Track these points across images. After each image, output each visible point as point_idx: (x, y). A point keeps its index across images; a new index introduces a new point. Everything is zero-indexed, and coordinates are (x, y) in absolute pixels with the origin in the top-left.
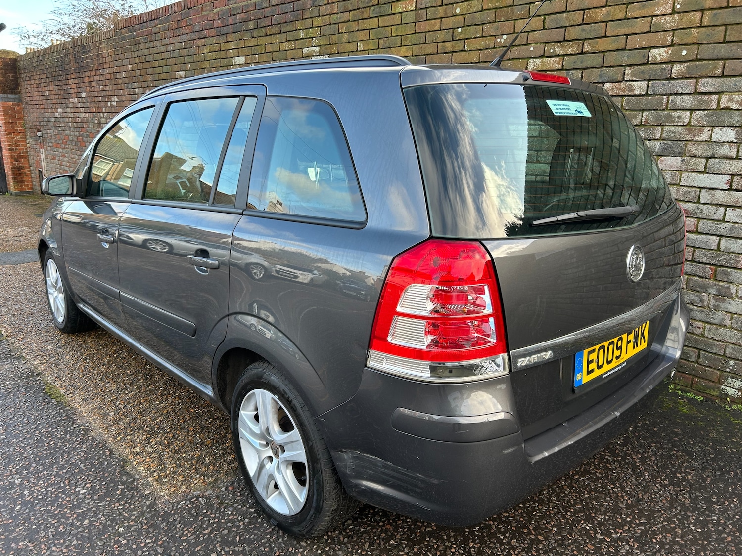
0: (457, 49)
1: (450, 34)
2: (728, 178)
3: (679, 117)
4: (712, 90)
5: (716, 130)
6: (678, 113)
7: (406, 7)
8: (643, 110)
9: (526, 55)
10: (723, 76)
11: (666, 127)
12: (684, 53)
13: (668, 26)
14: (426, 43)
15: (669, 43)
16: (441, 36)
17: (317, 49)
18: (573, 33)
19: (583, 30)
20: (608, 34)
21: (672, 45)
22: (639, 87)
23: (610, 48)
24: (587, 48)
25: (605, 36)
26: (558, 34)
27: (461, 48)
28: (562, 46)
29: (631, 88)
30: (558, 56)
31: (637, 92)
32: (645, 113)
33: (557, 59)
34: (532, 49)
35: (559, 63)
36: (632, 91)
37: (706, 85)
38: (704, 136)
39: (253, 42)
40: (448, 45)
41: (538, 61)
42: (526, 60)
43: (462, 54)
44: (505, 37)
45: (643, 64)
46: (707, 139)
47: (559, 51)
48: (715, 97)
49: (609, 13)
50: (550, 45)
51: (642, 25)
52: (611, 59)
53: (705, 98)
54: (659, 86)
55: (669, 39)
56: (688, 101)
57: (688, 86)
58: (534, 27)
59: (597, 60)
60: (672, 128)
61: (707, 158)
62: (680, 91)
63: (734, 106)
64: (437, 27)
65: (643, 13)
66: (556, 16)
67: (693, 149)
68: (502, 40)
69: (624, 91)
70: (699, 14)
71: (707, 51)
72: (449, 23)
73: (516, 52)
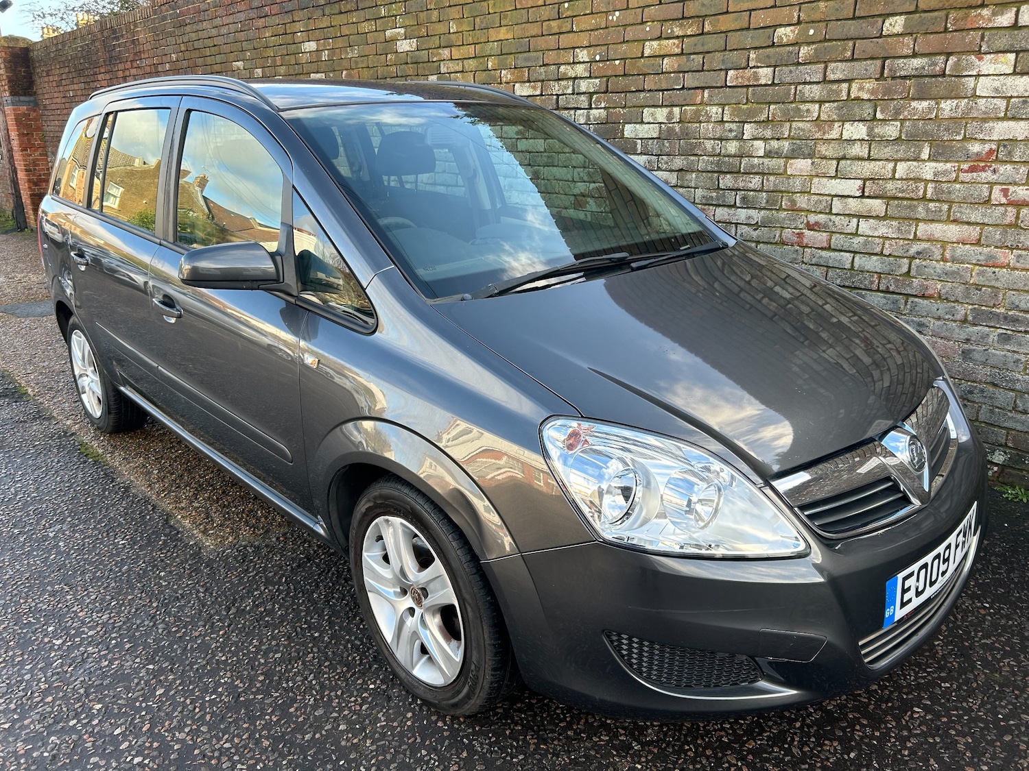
0: (564, 30)
1: (556, 10)
2: (860, 183)
3: (808, 111)
4: (841, 77)
5: (847, 125)
6: (808, 106)
8: (770, 103)
9: (642, 36)
10: (853, 59)
11: (794, 125)
12: (812, 32)
14: (528, 22)
15: (795, 20)
16: (545, 13)
17: (402, 31)
20: (730, 10)
21: (799, 23)
22: (765, 74)
23: (733, 27)
24: (707, 28)
25: (727, 12)
26: (676, 10)
27: (569, 28)
28: (681, 26)
29: (756, 77)
30: (678, 37)
31: (763, 82)
32: (772, 107)
33: (676, 41)
34: (648, 29)
35: (678, 47)
36: (758, 80)
37: (837, 71)
38: (834, 134)
39: (325, 22)
40: (554, 24)
41: (655, 44)
42: (642, 42)
43: (571, 35)
44: (617, 13)
45: (769, 47)
46: (837, 136)
47: (677, 31)
48: (845, 86)
50: (668, 24)
52: (734, 39)
53: (835, 87)
54: (786, 74)
55: (796, 15)
56: (816, 91)
57: (815, 71)
59: (719, 41)
60: (800, 125)
61: (839, 160)
62: (808, 79)
63: (866, 96)
64: (541, 2)
67: (823, 149)
68: (615, 18)
69: (749, 80)
71: (836, 29)
73: (630, 33)
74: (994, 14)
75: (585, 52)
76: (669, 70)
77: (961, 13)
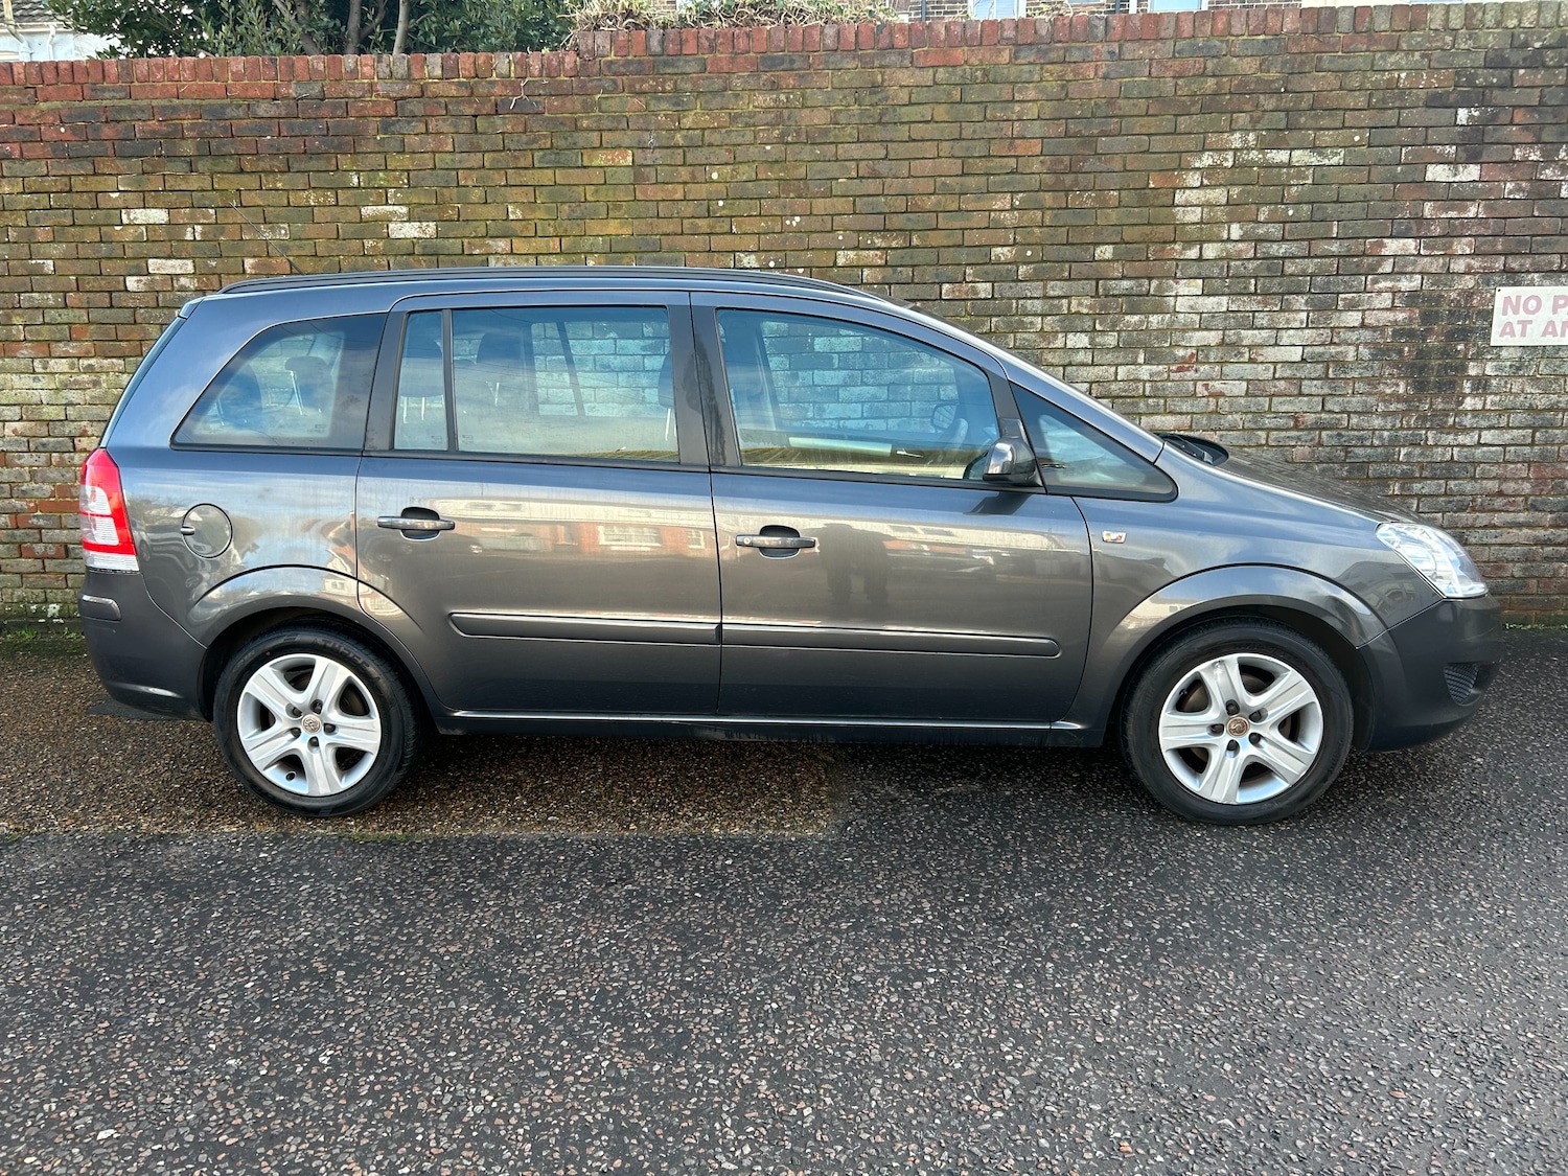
0: (718, 230)
1: (705, 207)
2: (1087, 385)
3: (1031, 323)
4: (1060, 293)
5: (1070, 336)
6: (1030, 319)
7: (613, 160)
8: (991, 316)
9: (832, 244)
10: (1070, 279)
11: (1018, 336)
12: (1029, 253)
13: (1008, 223)
14: (659, 218)
15: (1011, 241)
16: (687, 209)
17: (402, 211)
18: (897, 221)
19: (909, 220)
20: (940, 226)
21: (1015, 244)
22: (984, 289)
23: (945, 243)
24: (915, 241)
25: (936, 229)
26: (876, 222)
27: (726, 229)
28: (883, 237)
29: (975, 291)
30: (878, 249)
31: (983, 296)
32: (994, 319)
33: (878, 253)
34: (840, 238)
35: (881, 258)
36: (977, 294)
37: (1056, 288)
38: (1059, 343)
41: (851, 254)
42: (833, 252)
43: (729, 237)
44: (797, 219)
45: (986, 264)
46: (1062, 345)
47: (879, 242)
48: (1065, 302)
49: (939, 202)
50: (866, 234)
51: (978, 219)
52: (947, 255)
53: (1056, 302)
54: (1006, 289)
55: (1011, 237)
56: (1038, 305)
57: (1035, 289)
58: (840, 209)
59: (932, 256)
60: (1025, 336)
61: (1064, 366)
62: (1029, 295)
63: (1085, 311)
64: (679, 196)
65: (980, 206)
66: (870, 199)
67: (1049, 357)
68: (794, 224)
69: (966, 293)
70: (1039, 214)
71: (1052, 252)
72: (700, 191)
73: (817, 240)
74: (1184, 249)
75: (753, 257)
76: (871, 281)
77: (1159, 247)
